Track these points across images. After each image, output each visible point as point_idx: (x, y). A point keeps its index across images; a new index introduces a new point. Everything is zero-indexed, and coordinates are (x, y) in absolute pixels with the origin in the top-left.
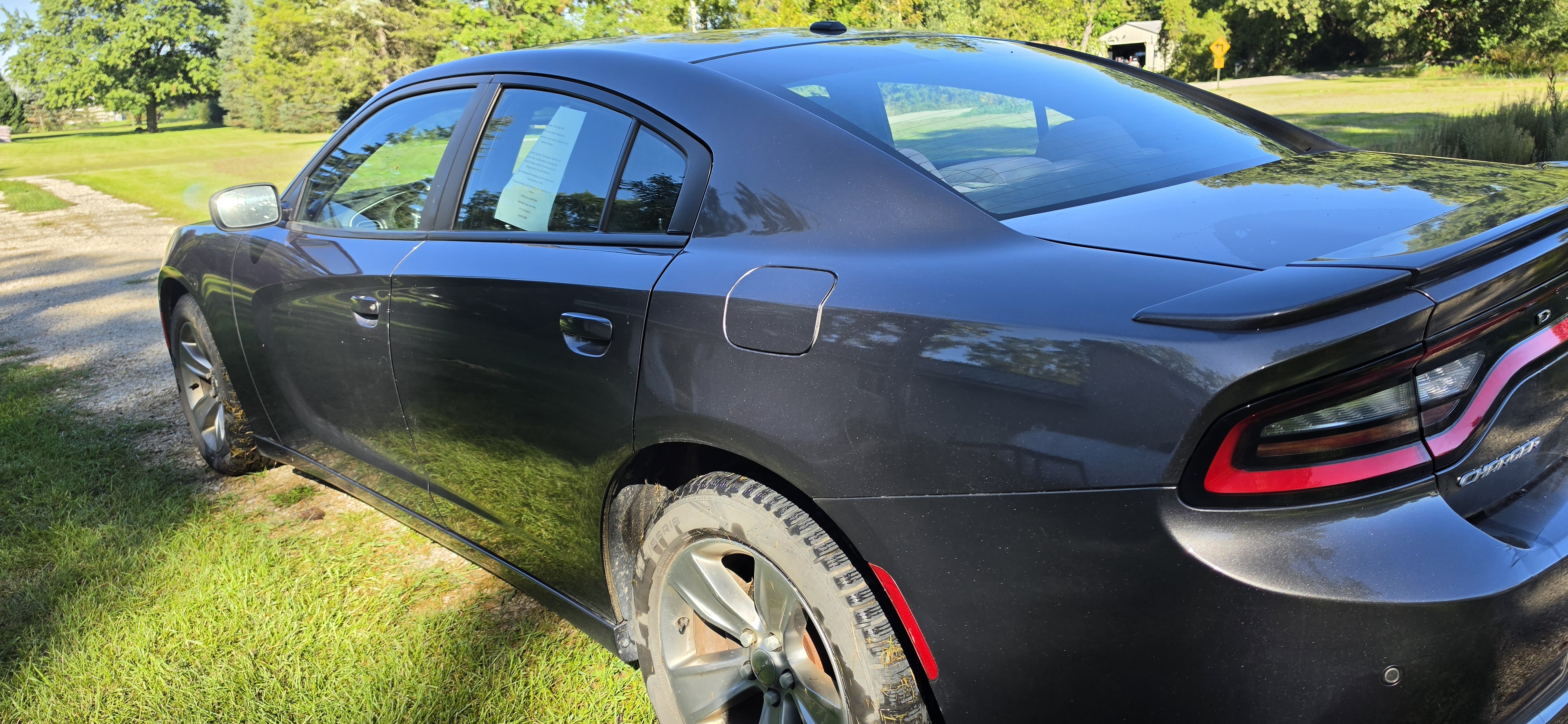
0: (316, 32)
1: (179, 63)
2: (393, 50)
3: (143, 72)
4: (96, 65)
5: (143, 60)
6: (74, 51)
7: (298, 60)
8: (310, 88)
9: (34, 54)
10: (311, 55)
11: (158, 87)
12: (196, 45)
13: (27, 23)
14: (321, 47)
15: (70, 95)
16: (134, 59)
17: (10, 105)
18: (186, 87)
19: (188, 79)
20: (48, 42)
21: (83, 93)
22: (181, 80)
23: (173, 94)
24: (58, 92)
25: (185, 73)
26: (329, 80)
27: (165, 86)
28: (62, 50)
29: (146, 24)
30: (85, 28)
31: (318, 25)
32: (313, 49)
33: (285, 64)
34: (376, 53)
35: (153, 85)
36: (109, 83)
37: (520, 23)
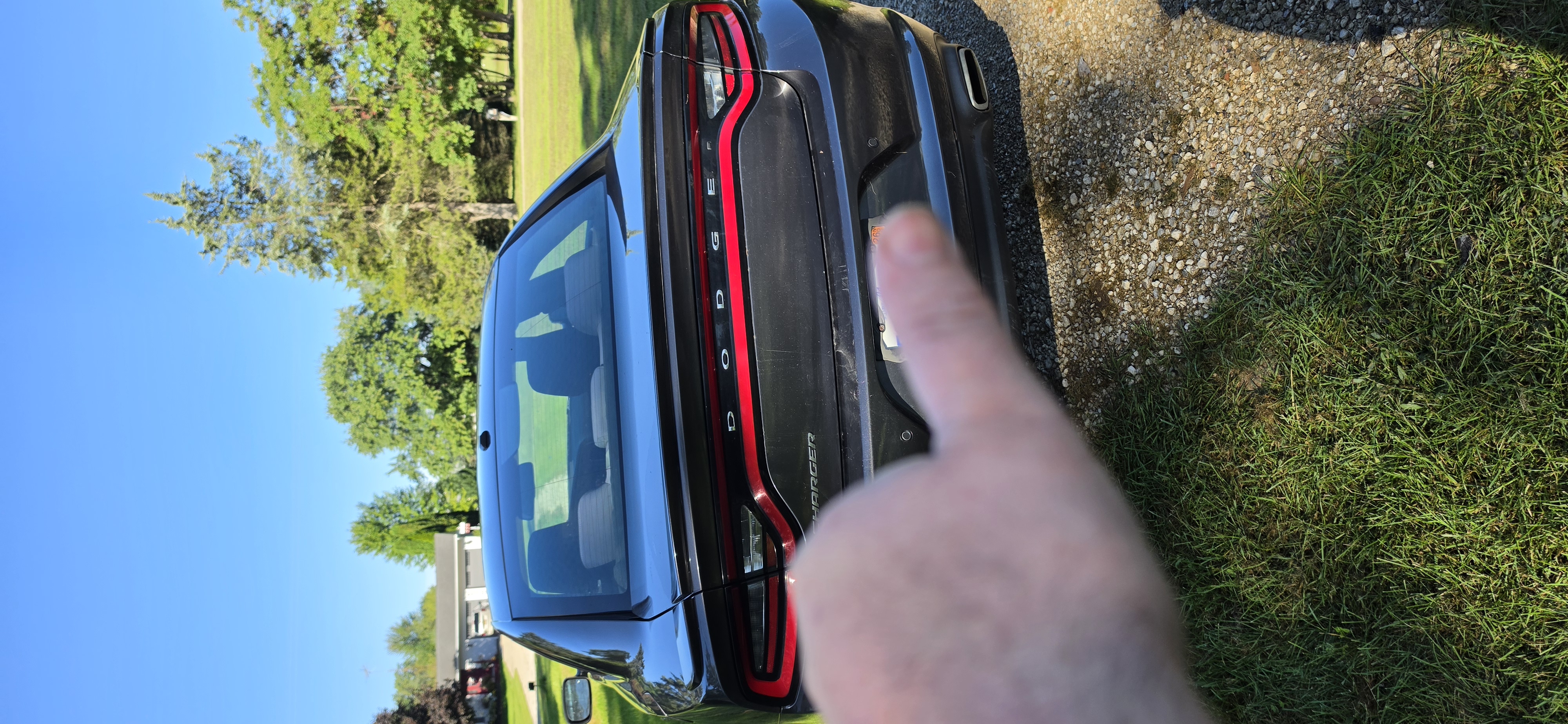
0: (415, 263)
1: (438, 354)
2: (432, 198)
3: (445, 382)
4: (438, 416)
5: (433, 380)
6: (426, 429)
7: (440, 280)
8: (466, 276)
9: (427, 457)
10: (435, 271)
11: (458, 373)
12: (421, 337)
13: (401, 458)
14: (429, 260)
15: (462, 438)
16: (433, 388)
17: (469, 476)
18: (459, 351)
19: (452, 349)
20: (417, 447)
21: (461, 429)
22: (452, 354)
23: (465, 362)
24: (460, 445)
25: (446, 350)
26: (459, 260)
27: (458, 367)
28: (424, 438)
29: (403, 375)
30: (405, 419)
31: (408, 260)
32: (431, 268)
33: (444, 292)
34: (434, 214)
35: (456, 376)
36: (454, 409)
37: (405, 77)
